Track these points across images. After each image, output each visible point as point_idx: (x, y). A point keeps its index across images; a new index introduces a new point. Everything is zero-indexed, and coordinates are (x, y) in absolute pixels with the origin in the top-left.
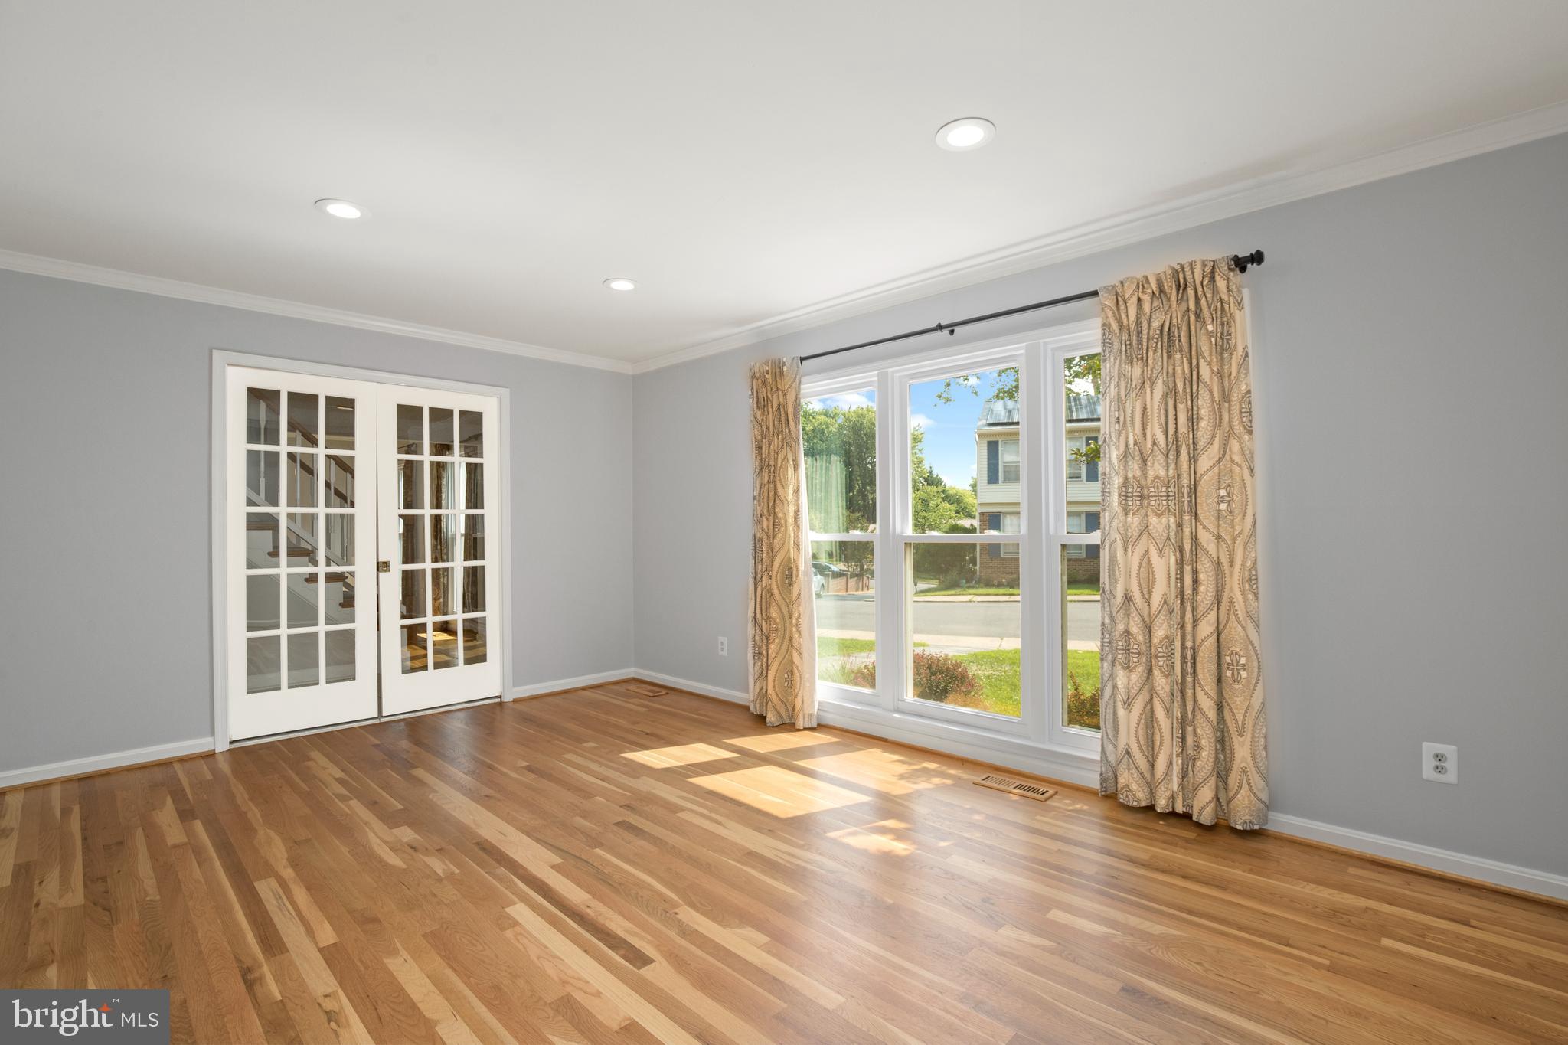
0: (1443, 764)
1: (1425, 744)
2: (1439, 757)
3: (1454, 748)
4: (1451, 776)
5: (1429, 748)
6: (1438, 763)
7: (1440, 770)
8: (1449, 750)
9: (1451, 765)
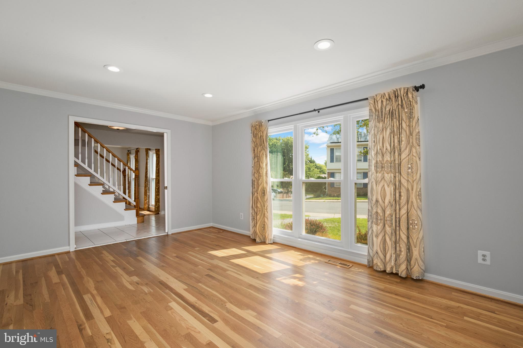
0: (485, 258)
1: (479, 251)
2: (484, 256)
3: (489, 253)
4: (488, 262)
5: (480, 253)
6: (483, 258)
7: (484, 260)
8: (487, 253)
9: (488, 258)
